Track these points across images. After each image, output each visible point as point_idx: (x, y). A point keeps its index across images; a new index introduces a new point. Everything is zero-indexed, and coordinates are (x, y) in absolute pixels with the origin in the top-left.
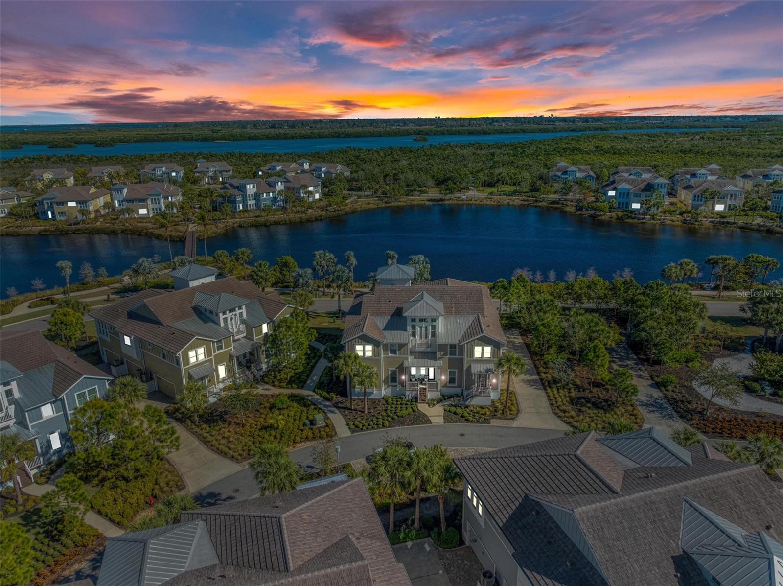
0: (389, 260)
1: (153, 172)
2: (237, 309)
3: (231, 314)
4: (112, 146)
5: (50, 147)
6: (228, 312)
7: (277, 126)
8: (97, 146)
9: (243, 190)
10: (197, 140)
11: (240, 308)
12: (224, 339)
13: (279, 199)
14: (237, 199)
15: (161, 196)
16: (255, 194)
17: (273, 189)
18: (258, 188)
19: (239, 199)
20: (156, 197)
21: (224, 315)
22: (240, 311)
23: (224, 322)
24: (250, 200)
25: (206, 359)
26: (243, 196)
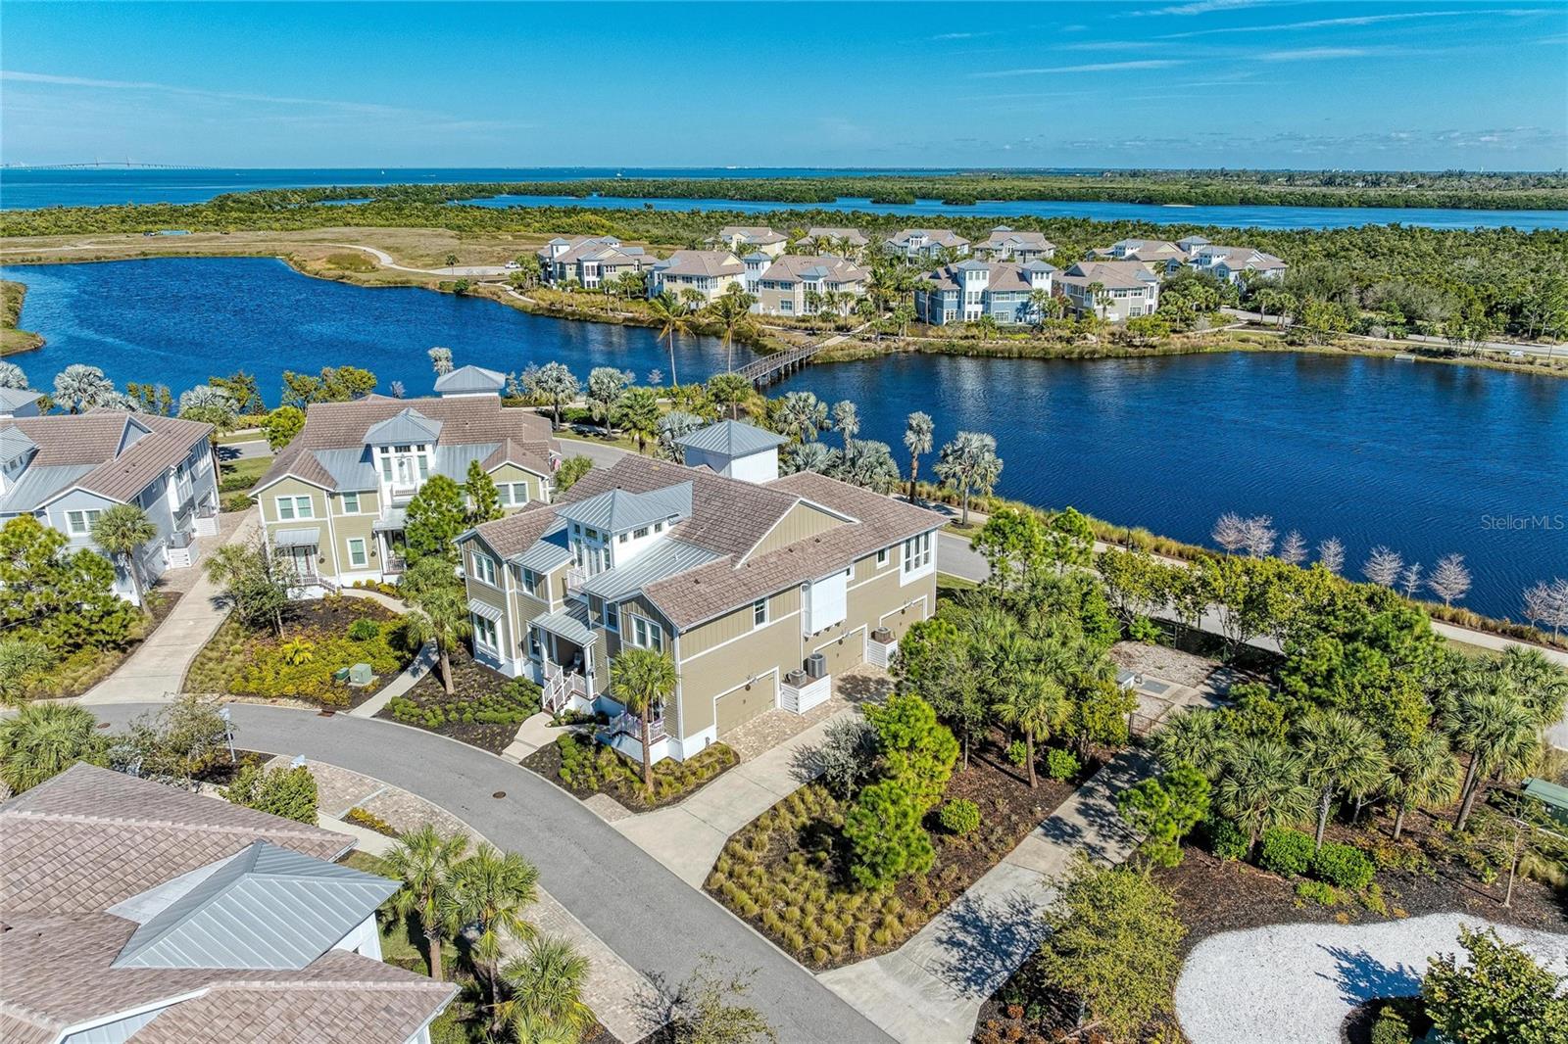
1: (906, 244)
2: (414, 448)
3: (399, 454)
4: (971, 204)
5: (874, 202)
6: (392, 449)
7: (1338, 181)
8: (946, 203)
9: (961, 281)
10: (1132, 201)
11: (421, 448)
12: (360, 493)
13: (1035, 308)
14: (946, 300)
15: (821, 280)
16: (983, 293)
17: (1024, 286)
18: (993, 280)
19: (950, 300)
20: (813, 282)
21: (382, 452)
22: (422, 453)
23: (385, 466)
24: (970, 303)
25: (312, 519)
26: (961, 294)
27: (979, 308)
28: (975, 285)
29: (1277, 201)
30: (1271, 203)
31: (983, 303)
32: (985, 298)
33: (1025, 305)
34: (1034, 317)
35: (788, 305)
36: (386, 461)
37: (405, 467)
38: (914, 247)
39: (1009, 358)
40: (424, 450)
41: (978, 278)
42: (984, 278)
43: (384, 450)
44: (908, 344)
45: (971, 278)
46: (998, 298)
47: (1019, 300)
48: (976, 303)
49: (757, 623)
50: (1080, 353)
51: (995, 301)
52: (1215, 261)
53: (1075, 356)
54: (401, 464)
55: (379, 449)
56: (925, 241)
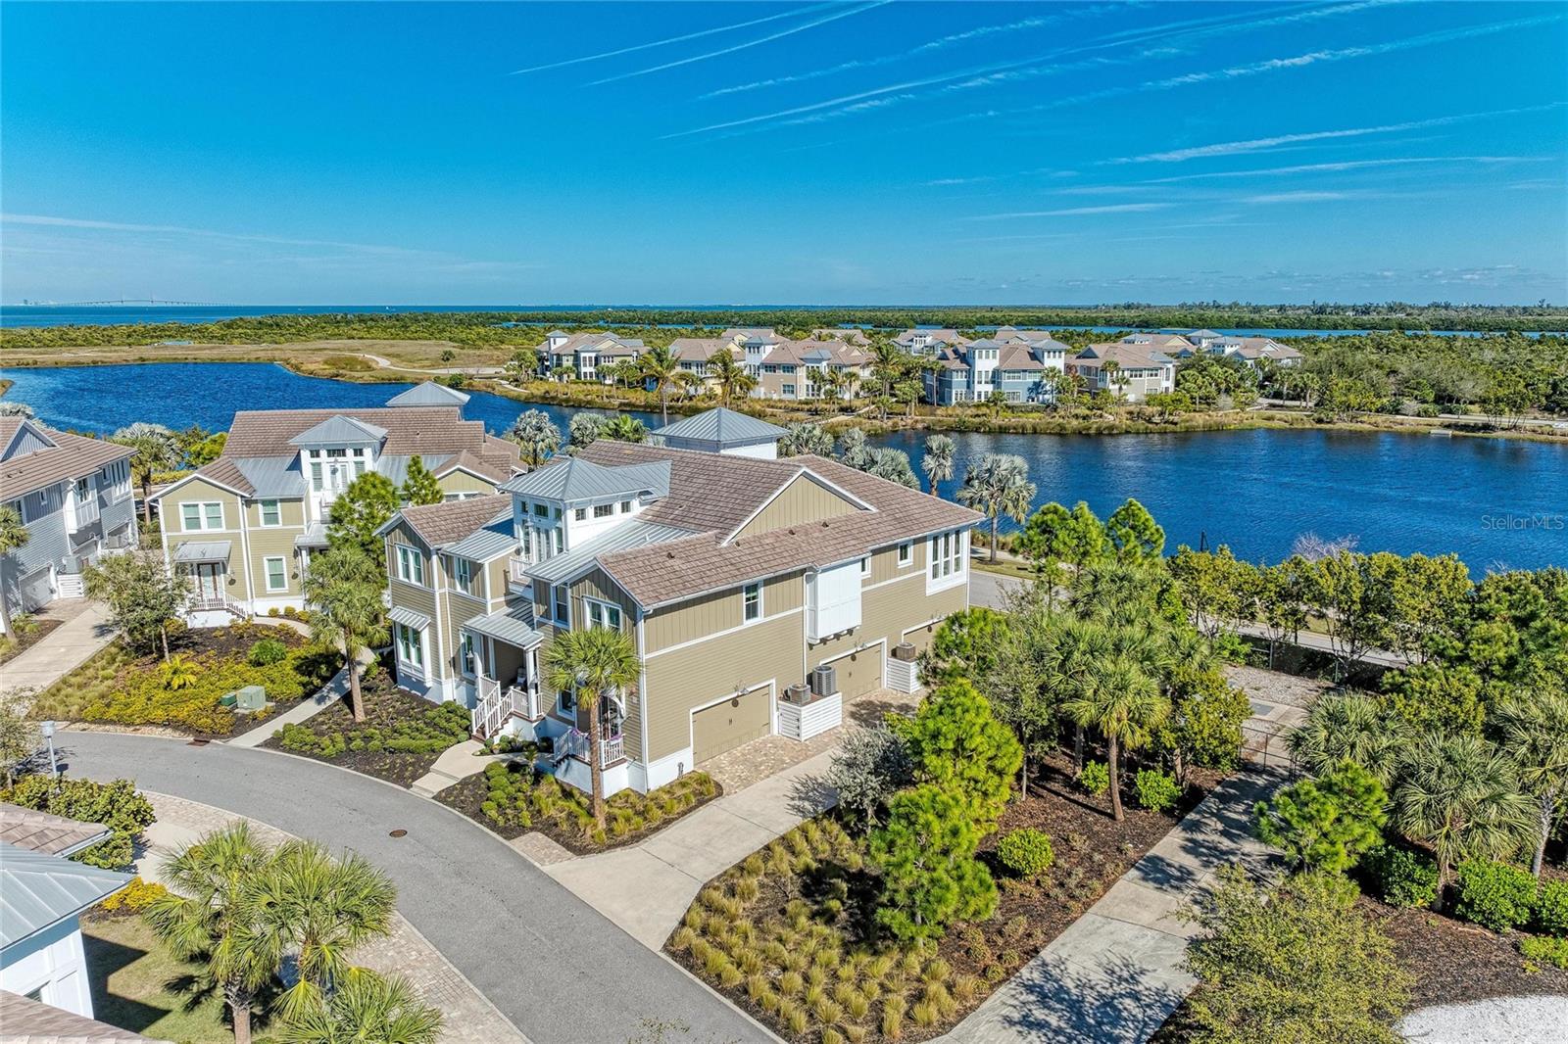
0: (927, 458)
2: (350, 452)
3: (332, 459)
6: (323, 453)
7: (1329, 310)
9: (971, 361)
11: (358, 452)
12: (282, 501)
13: (1048, 388)
14: (955, 380)
15: (824, 363)
16: (994, 372)
17: (1035, 365)
18: (1003, 359)
19: (958, 379)
20: (815, 365)
21: (312, 456)
22: (359, 459)
23: (315, 473)
24: (980, 382)
25: (223, 530)
26: (970, 374)
27: (990, 388)
28: (985, 364)
29: (1273, 324)
30: (1266, 327)
31: (993, 382)
32: (995, 378)
33: (1037, 386)
34: (1046, 396)
35: (790, 389)
36: (317, 467)
37: (339, 474)
38: (918, 346)
39: (1023, 433)
40: (361, 454)
41: (987, 357)
42: (994, 357)
43: (315, 454)
44: (917, 421)
45: (980, 357)
46: (1009, 378)
47: (1031, 379)
48: (986, 382)
49: (748, 617)
50: (1098, 429)
51: (1005, 380)
52: (1228, 350)
53: (1092, 431)
54: (334, 472)
55: (308, 453)
56: (929, 340)
